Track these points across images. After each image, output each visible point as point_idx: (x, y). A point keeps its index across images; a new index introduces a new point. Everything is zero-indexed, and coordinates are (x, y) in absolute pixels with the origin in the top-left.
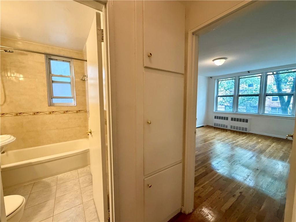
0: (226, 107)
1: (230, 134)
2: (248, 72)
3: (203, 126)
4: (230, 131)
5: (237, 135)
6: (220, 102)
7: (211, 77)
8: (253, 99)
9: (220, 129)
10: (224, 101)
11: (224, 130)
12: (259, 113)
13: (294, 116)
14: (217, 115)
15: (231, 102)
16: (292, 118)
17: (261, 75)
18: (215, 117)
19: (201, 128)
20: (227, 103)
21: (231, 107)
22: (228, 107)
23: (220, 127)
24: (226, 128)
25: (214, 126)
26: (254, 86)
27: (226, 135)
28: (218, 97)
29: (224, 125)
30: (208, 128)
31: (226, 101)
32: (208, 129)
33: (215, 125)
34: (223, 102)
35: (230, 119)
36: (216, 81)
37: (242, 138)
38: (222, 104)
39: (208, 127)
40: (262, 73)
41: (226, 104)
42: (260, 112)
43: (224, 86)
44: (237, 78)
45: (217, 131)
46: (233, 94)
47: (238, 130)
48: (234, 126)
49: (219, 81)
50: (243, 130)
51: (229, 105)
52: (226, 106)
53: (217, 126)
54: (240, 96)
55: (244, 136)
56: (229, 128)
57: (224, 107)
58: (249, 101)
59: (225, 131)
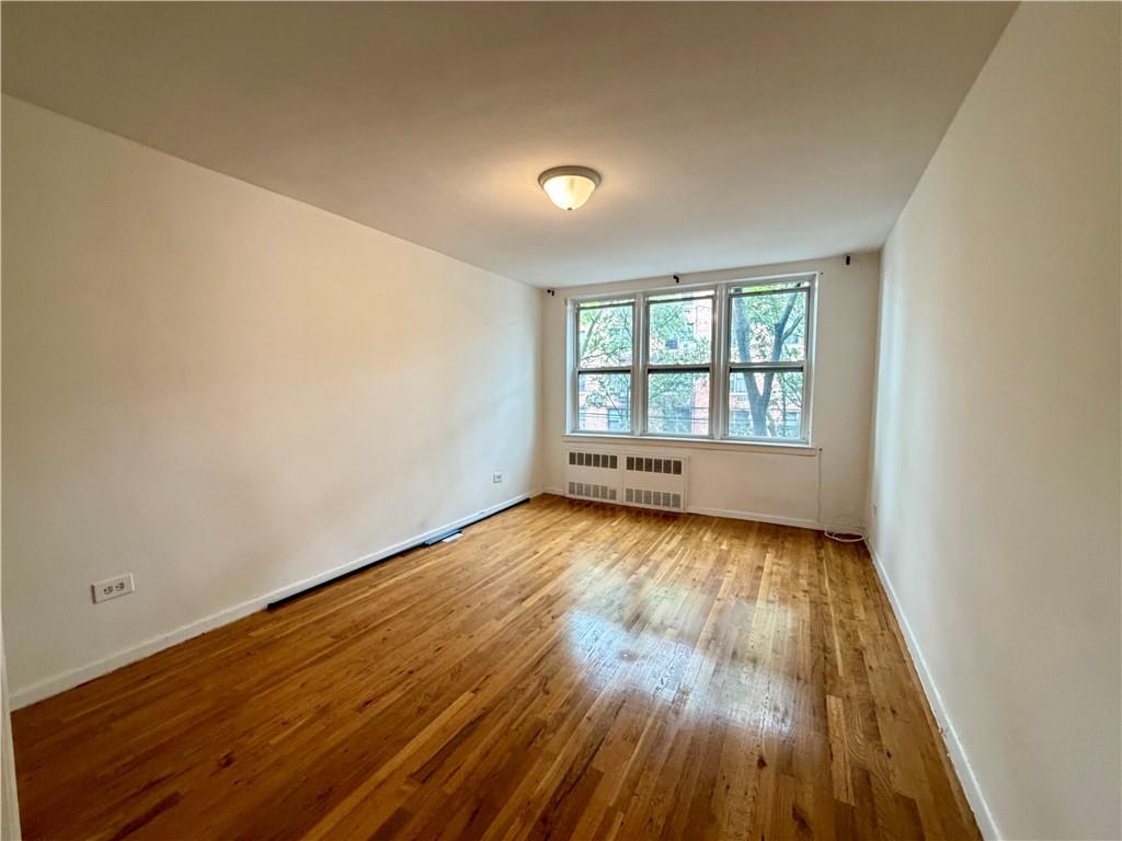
0: (612, 412)
1: (625, 526)
2: (675, 277)
3: (527, 501)
4: (623, 516)
5: (651, 529)
6: (593, 397)
7: (551, 292)
8: (681, 387)
9: (591, 507)
10: (604, 394)
11: (603, 509)
12: (711, 436)
13: (807, 443)
14: (577, 449)
15: (622, 395)
16: (802, 452)
17: (711, 293)
18: (573, 459)
19: (517, 511)
20: (613, 397)
21: (624, 413)
22: (616, 412)
23: (592, 499)
24: (612, 502)
25: (568, 495)
26: (681, 346)
27: (611, 539)
28: (580, 373)
29: (604, 489)
30: (548, 506)
31: (609, 392)
32: (544, 513)
33: (572, 491)
34: (603, 398)
35: (622, 463)
36: (569, 307)
37: (668, 543)
38: (599, 400)
39: (545, 501)
40: (715, 288)
41: (609, 404)
42: (714, 433)
43: (602, 342)
44: (642, 300)
45: (582, 521)
46: (630, 364)
47: (652, 507)
48: (637, 491)
49: (579, 309)
50: (668, 505)
51: (617, 404)
52: (609, 409)
53: (578, 494)
54: (650, 371)
55: (674, 535)
56: (621, 500)
57: (603, 411)
58: (670, 393)
59: (609, 513)
